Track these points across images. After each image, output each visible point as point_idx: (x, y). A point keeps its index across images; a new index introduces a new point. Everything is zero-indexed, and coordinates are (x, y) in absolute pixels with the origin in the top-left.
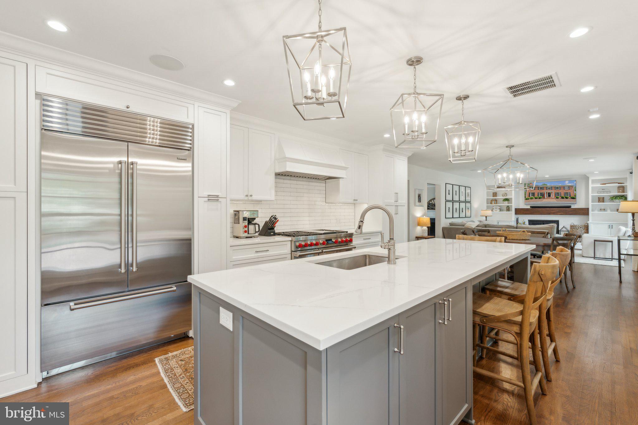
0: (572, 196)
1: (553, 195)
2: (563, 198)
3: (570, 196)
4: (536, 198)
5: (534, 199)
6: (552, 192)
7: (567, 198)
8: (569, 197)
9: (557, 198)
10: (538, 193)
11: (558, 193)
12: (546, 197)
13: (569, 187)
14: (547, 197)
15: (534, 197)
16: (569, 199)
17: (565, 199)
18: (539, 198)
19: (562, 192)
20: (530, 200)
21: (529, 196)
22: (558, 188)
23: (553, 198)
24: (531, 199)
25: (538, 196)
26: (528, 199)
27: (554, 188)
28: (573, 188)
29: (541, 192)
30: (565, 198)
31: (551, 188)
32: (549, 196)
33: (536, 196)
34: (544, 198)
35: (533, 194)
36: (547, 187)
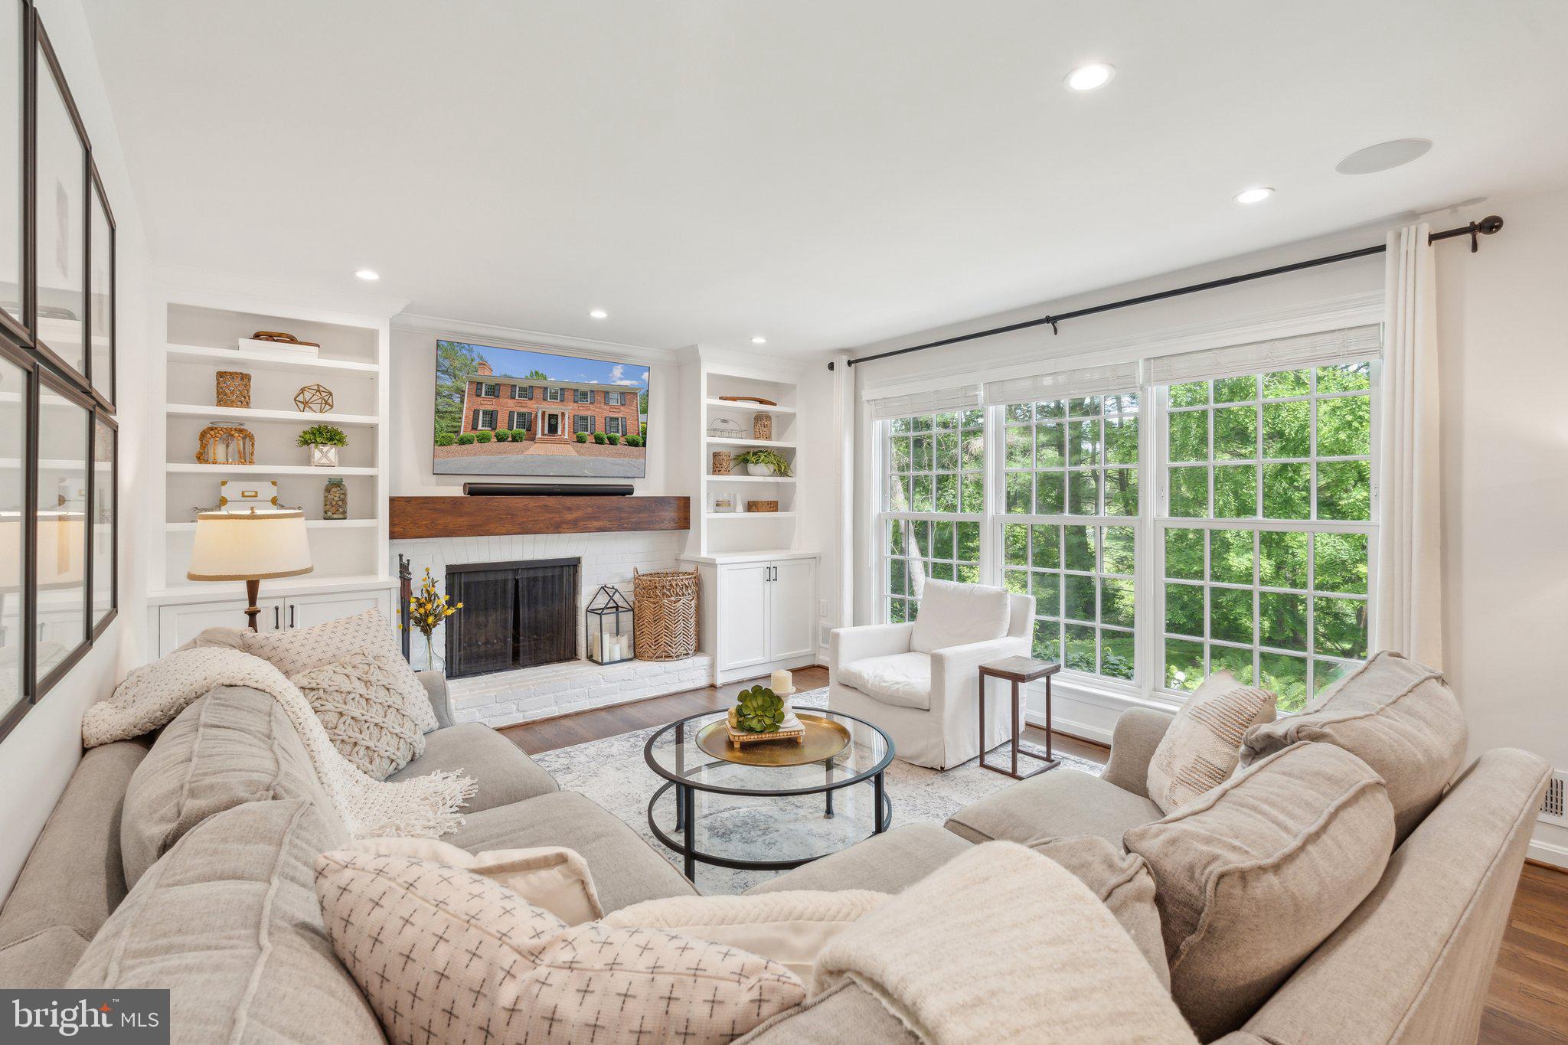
0: (632, 435)
1: (565, 428)
2: (599, 441)
3: (623, 435)
4: (501, 439)
5: (493, 444)
6: (563, 414)
7: (612, 441)
8: (622, 440)
9: (581, 440)
10: (511, 414)
11: (584, 419)
12: (539, 435)
13: (622, 394)
14: (543, 434)
15: (492, 433)
16: (619, 445)
17: (607, 448)
18: (514, 440)
19: (598, 413)
20: (476, 444)
21: (474, 428)
22: (584, 395)
23: (566, 442)
24: (483, 439)
25: (510, 428)
26: (470, 441)
27: (568, 395)
28: (636, 398)
29: (523, 410)
30: (607, 441)
31: (560, 395)
32: (553, 429)
33: (502, 428)
34: (533, 439)
35: (491, 418)
36: (546, 389)
